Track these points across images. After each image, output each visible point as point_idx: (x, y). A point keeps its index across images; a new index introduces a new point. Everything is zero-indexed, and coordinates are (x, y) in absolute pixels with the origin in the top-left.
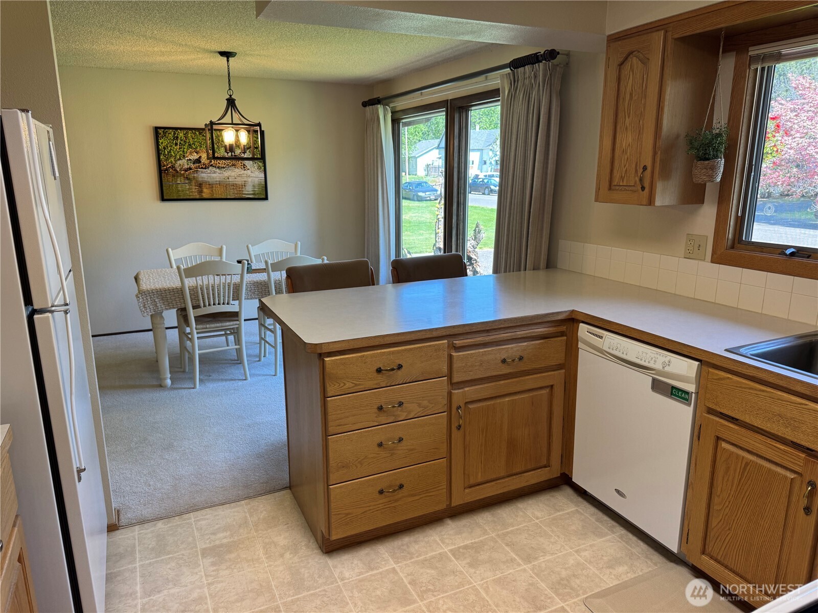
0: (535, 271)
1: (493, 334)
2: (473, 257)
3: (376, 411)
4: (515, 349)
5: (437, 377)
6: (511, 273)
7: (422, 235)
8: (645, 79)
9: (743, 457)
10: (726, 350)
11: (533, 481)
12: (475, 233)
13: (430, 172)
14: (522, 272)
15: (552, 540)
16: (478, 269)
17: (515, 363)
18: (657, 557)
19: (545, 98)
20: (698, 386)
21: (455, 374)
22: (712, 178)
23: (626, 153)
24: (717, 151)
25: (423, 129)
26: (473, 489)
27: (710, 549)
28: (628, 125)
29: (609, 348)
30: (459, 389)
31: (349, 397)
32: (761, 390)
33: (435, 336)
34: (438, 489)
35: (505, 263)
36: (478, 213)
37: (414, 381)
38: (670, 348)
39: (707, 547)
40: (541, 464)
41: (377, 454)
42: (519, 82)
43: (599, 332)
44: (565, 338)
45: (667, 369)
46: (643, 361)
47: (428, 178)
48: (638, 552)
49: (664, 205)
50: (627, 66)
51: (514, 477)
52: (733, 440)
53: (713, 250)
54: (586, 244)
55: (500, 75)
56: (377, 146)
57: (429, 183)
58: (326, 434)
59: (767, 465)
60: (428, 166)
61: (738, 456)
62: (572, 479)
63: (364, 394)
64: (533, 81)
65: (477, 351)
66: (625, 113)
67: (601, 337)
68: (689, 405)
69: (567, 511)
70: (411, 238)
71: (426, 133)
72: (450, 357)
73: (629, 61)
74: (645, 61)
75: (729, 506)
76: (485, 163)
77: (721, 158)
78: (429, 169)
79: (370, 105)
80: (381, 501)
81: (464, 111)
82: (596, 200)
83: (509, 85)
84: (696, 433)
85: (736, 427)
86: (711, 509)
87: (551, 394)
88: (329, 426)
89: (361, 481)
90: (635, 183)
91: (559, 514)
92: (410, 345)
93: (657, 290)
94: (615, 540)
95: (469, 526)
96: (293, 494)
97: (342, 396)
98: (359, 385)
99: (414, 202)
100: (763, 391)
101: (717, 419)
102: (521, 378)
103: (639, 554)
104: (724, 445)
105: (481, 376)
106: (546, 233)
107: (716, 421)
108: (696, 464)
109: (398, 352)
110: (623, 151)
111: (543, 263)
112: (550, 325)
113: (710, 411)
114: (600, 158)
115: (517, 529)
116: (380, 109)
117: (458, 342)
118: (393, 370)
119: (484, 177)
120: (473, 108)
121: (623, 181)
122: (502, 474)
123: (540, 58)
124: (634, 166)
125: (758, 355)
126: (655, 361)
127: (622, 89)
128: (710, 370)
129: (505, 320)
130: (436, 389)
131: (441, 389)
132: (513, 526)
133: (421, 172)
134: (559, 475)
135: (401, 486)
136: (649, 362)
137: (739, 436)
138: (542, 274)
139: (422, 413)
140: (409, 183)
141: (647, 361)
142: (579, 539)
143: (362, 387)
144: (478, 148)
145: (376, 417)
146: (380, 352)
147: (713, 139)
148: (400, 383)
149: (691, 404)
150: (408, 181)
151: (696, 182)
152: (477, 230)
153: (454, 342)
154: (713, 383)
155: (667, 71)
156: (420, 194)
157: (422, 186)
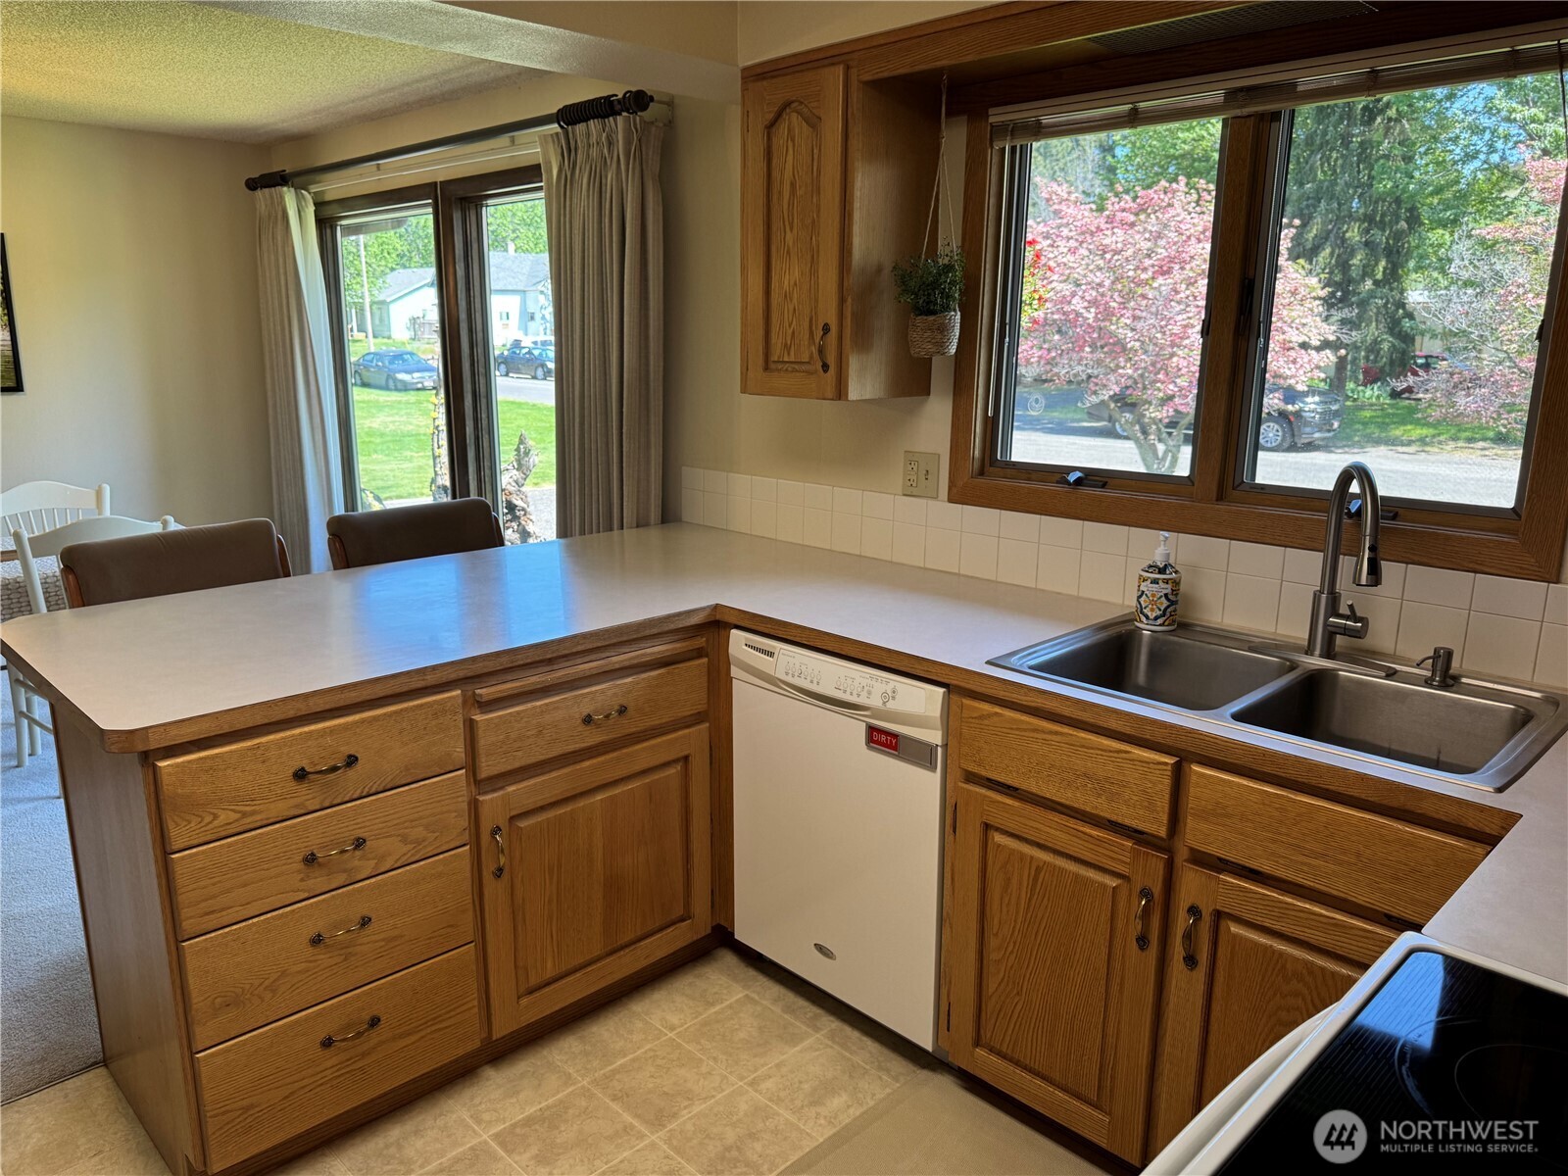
0: (641, 530)
1: (561, 666)
2: (518, 502)
3: (301, 866)
4: (609, 693)
5: (443, 771)
6: (595, 535)
7: (410, 460)
8: (816, 157)
9: (1032, 857)
10: (988, 663)
11: (660, 954)
12: (518, 455)
13: (419, 333)
14: (616, 532)
15: (704, 1069)
16: (530, 528)
17: (611, 722)
18: (898, 1064)
19: (633, 186)
20: (946, 734)
21: (483, 760)
22: (941, 345)
23: (791, 301)
24: (948, 297)
25: (398, 246)
26: (537, 994)
27: (988, 1036)
28: (791, 244)
29: (787, 674)
30: (494, 790)
31: (230, 845)
32: (1051, 732)
33: (434, 683)
34: (458, 1011)
35: (580, 516)
36: (526, 416)
37: (389, 786)
38: (893, 667)
39: (982, 1032)
40: (674, 917)
41: (311, 962)
42: (579, 152)
43: (768, 645)
44: (705, 660)
45: (891, 705)
46: (848, 693)
47: (416, 344)
48: (863, 1061)
49: (864, 398)
50: (782, 129)
51: (622, 953)
52: (1012, 826)
53: (950, 478)
54: (732, 474)
55: (540, 137)
56: (286, 273)
57: (420, 354)
58: (176, 937)
59: (1071, 868)
60: (414, 320)
61: (1022, 856)
62: (733, 934)
63: (267, 833)
64: (606, 151)
65: (529, 705)
66: (784, 222)
67: (771, 654)
68: (933, 768)
69: (728, 1002)
70: (388, 467)
71: (404, 255)
72: (471, 726)
73: (785, 120)
74: (814, 122)
75: (1015, 951)
76: (532, 318)
77: (955, 310)
78: (417, 326)
79: (265, 187)
80: (329, 1064)
81: (472, 206)
82: (744, 390)
83: (560, 157)
84: (949, 821)
85: (1017, 804)
86: (985, 962)
87: (686, 775)
88: (183, 916)
89: (276, 1028)
90: (811, 357)
91: (713, 1010)
92: (370, 710)
93: (860, 556)
94: (821, 1044)
95: (534, 1072)
96: (112, 1075)
97: (212, 845)
98: (253, 813)
99: (388, 393)
100: (1057, 733)
101: (983, 791)
102: (625, 751)
103: (866, 1064)
104: (999, 838)
105: (542, 758)
106: (655, 454)
107: (981, 795)
108: (953, 879)
109: (346, 727)
110: (786, 296)
111: (654, 513)
112: (676, 637)
113: (971, 778)
114: (744, 309)
115: (633, 1060)
116: (289, 196)
117: (485, 692)
118: (334, 769)
119: (533, 346)
120: (490, 202)
121: (789, 354)
122: (596, 953)
123: (618, 107)
124: (806, 324)
125: (1041, 667)
126: (869, 693)
127: (776, 174)
128: (964, 701)
129: (585, 636)
130: (443, 798)
131: (454, 798)
132: (625, 1056)
133: (400, 333)
134: (709, 931)
135: (374, 1022)
136: (859, 695)
137: (1022, 820)
138: (654, 534)
139: (412, 855)
140: (375, 354)
141: (855, 693)
142: (755, 1056)
143: (259, 817)
144: (515, 288)
145: (302, 880)
146: (301, 734)
147: (940, 275)
148: (355, 796)
149: (936, 768)
150: (372, 350)
151: (916, 355)
152: (522, 450)
153: (478, 691)
154: (972, 725)
155: (856, 143)
156: (401, 376)
157: (404, 360)
